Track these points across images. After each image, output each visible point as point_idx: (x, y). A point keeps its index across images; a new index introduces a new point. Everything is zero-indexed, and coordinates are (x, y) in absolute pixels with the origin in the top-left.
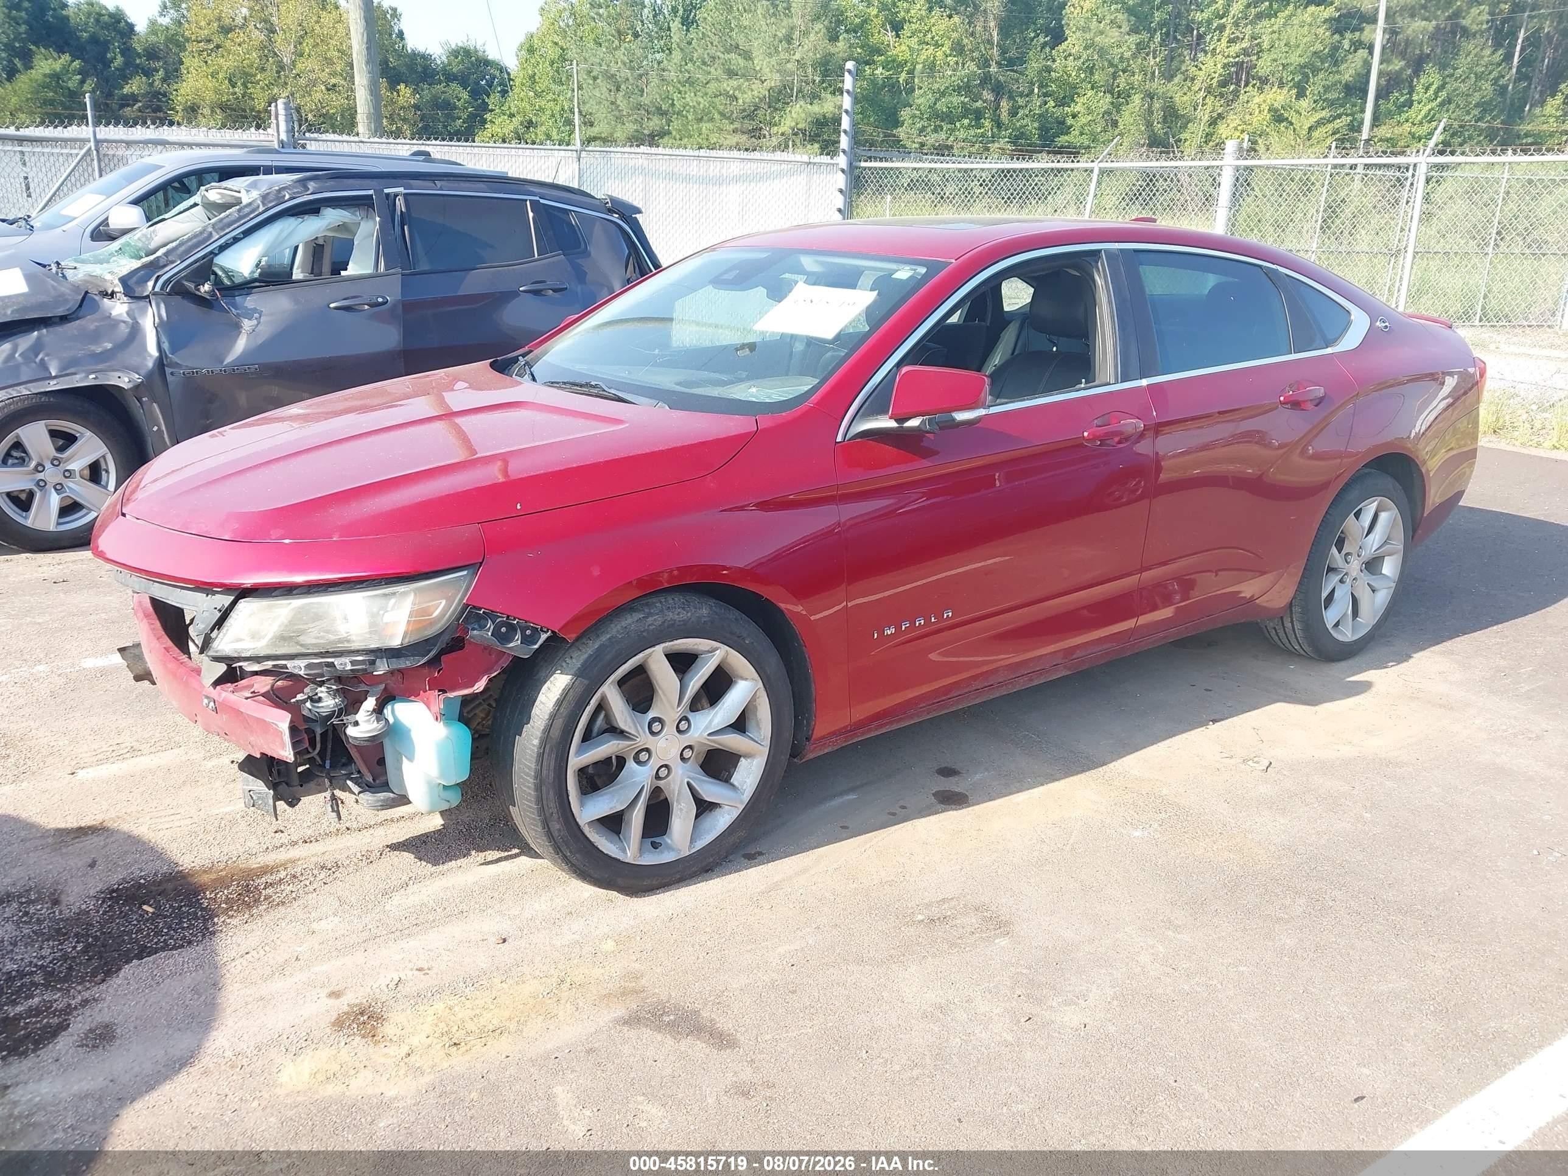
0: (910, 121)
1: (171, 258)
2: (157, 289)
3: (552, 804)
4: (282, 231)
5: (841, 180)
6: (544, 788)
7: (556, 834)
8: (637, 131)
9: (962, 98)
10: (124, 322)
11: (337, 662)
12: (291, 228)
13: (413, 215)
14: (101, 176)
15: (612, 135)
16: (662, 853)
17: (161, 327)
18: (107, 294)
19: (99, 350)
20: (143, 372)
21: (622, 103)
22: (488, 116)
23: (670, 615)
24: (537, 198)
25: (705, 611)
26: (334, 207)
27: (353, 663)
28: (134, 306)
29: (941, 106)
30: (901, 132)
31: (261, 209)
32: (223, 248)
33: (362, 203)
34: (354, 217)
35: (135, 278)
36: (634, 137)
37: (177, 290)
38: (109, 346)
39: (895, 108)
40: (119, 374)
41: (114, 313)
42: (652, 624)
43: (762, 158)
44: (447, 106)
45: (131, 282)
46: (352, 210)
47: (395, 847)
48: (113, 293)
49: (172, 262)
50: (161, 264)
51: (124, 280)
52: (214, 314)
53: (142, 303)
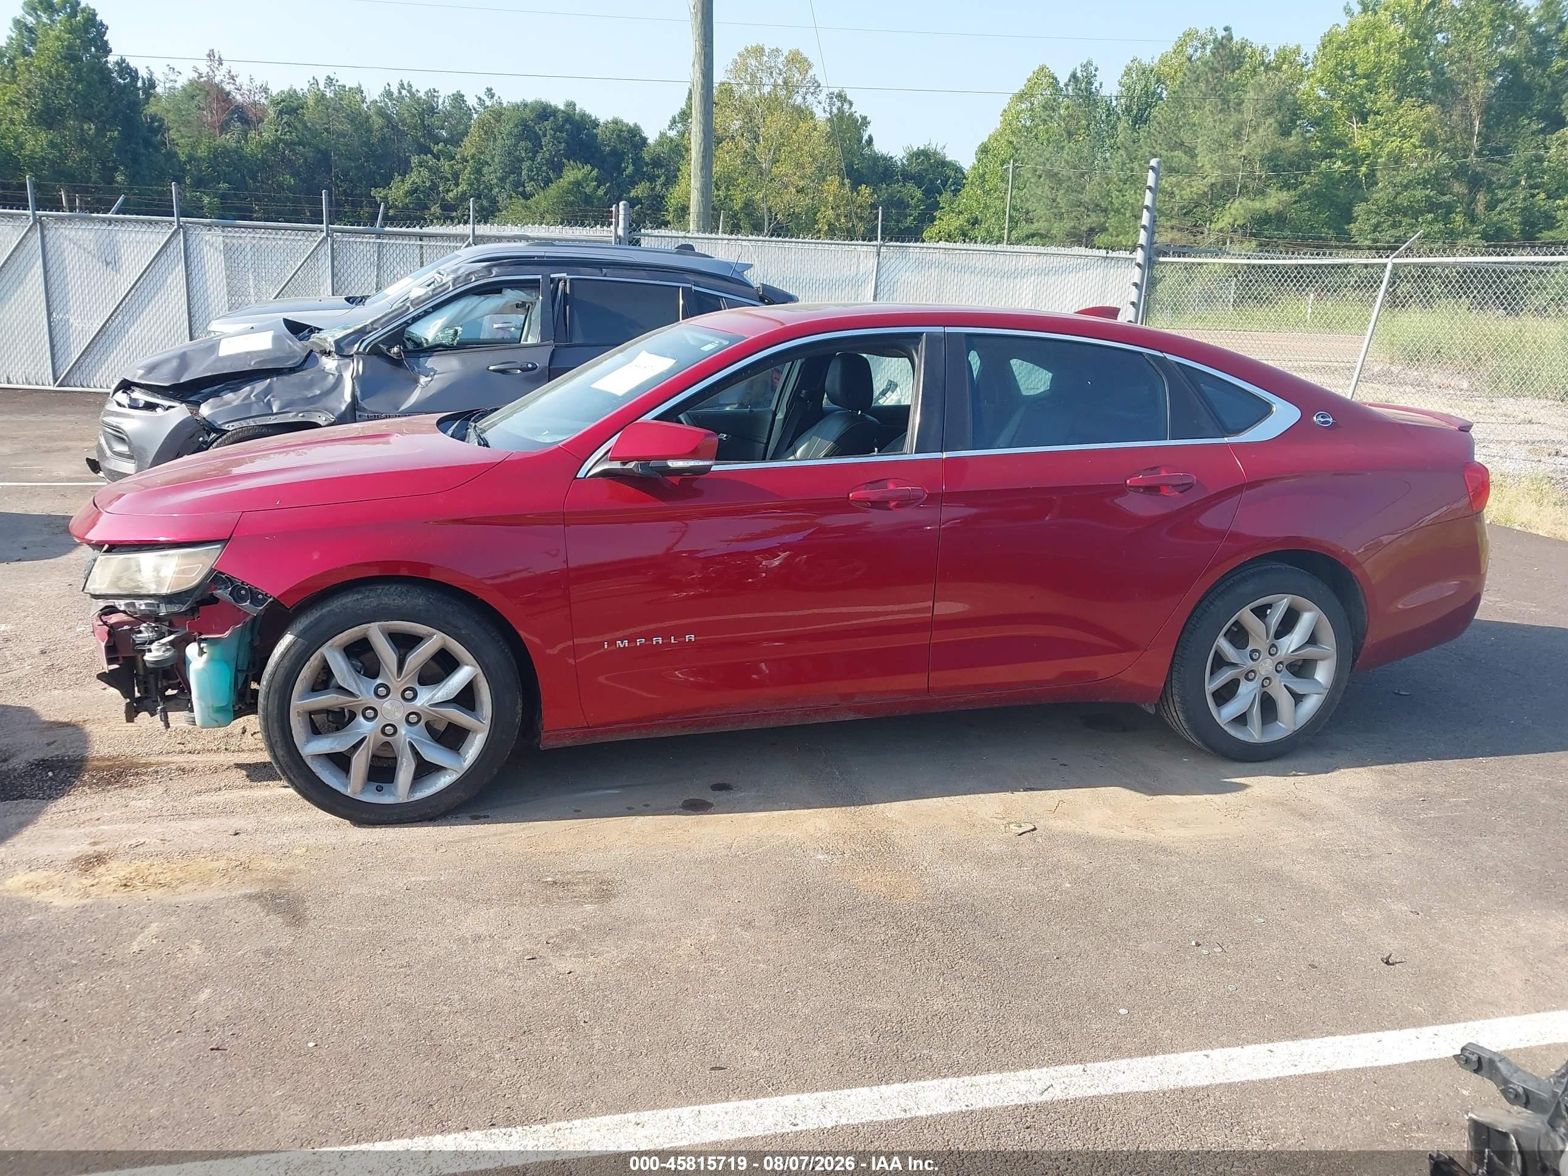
0: (1365, 217)
1: (375, 326)
2: (361, 350)
3: (277, 734)
4: (465, 307)
5: (1136, 275)
6: (269, 720)
7: (281, 759)
8: (1074, 228)
9: (1427, 192)
10: (333, 374)
11: (137, 603)
12: (475, 304)
13: (576, 297)
14: (422, 265)
15: (1049, 231)
16: (383, 795)
17: (355, 379)
18: (325, 353)
19: (311, 395)
20: (337, 414)
21: (1062, 202)
22: (937, 214)
23: (385, 600)
24: (690, 286)
25: (421, 601)
26: (512, 288)
27: (146, 604)
28: (341, 362)
29: (1403, 200)
30: (1353, 228)
31: (451, 289)
32: (415, 319)
33: (531, 285)
34: (529, 297)
35: (346, 341)
36: (1071, 233)
37: (375, 351)
38: (318, 392)
39: (1350, 204)
40: (319, 414)
41: (327, 367)
42: (367, 605)
43: (1059, 252)
44: (901, 205)
45: (342, 344)
46: (528, 292)
47: (239, 766)
48: (330, 352)
49: (376, 329)
50: (367, 330)
51: (337, 343)
52: (401, 370)
53: (347, 360)
